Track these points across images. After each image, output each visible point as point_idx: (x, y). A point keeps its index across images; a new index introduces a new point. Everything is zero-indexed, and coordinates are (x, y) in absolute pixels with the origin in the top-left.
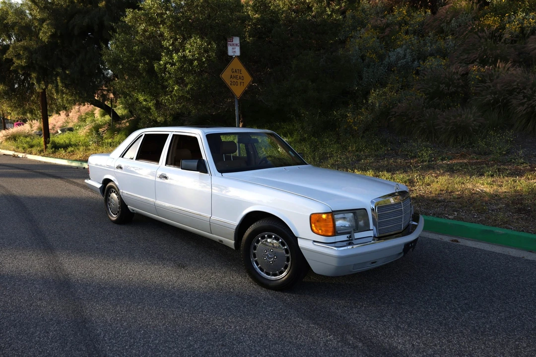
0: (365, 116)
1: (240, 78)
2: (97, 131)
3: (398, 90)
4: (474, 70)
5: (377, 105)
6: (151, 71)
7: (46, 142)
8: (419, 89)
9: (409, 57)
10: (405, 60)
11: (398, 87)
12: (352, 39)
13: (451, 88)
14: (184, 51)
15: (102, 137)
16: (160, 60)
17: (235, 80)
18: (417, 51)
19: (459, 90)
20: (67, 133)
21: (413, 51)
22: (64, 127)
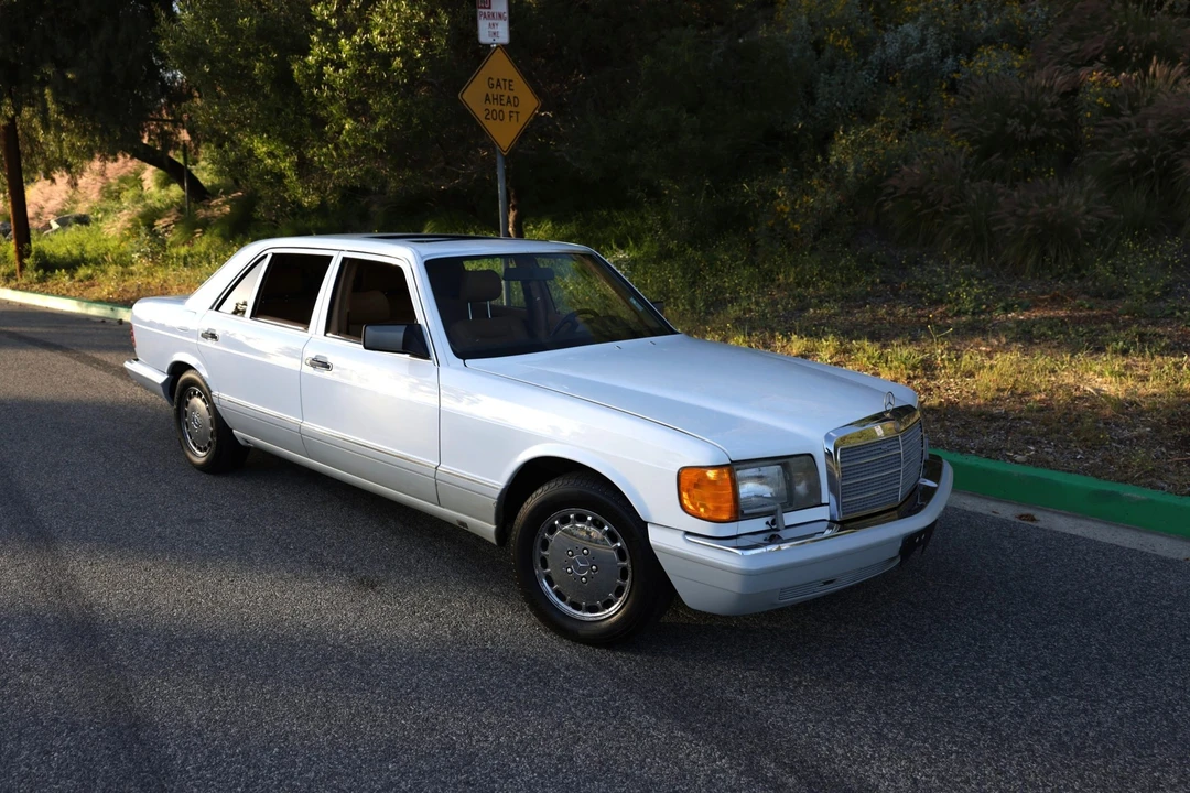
0: (821, 197)
1: (509, 101)
2: (150, 227)
3: (904, 132)
4: (1094, 83)
5: (851, 169)
6: (283, 79)
7: (22, 253)
8: (954, 131)
9: (932, 47)
10: (923, 54)
11: (904, 125)
13: (1033, 127)
14: (367, 30)
15: (164, 241)
16: (306, 53)
17: (498, 107)
18: (955, 30)
19: (1054, 132)
20: (72, 229)
21: (944, 32)
22: (67, 213)
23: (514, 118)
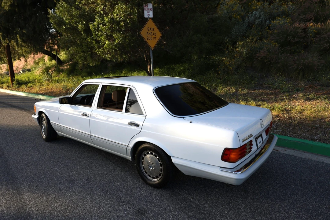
0: (237, 59)
1: (153, 34)
2: (47, 72)
7: (12, 80)
9: (263, 18)
10: (260, 20)
12: (221, 6)
13: (296, 38)
15: (51, 76)
17: (150, 36)
18: (269, 13)
19: (301, 40)
20: (26, 73)
21: (266, 13)
22: (24, 68)
23: (155, 39)
